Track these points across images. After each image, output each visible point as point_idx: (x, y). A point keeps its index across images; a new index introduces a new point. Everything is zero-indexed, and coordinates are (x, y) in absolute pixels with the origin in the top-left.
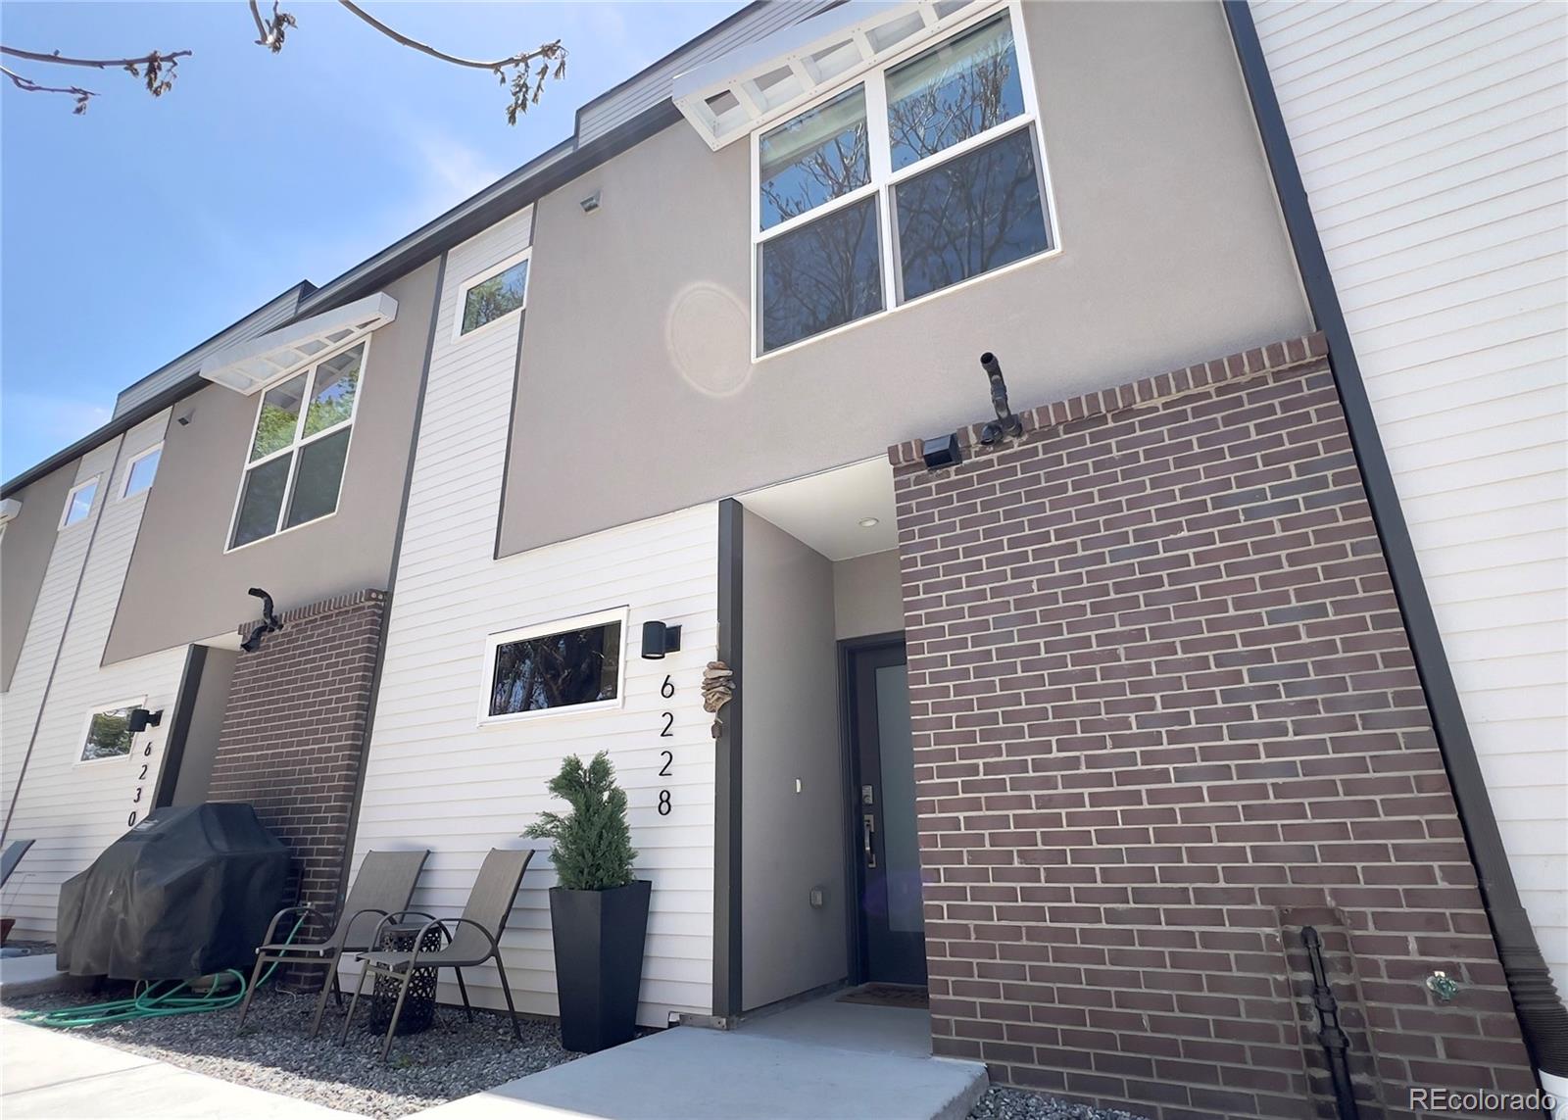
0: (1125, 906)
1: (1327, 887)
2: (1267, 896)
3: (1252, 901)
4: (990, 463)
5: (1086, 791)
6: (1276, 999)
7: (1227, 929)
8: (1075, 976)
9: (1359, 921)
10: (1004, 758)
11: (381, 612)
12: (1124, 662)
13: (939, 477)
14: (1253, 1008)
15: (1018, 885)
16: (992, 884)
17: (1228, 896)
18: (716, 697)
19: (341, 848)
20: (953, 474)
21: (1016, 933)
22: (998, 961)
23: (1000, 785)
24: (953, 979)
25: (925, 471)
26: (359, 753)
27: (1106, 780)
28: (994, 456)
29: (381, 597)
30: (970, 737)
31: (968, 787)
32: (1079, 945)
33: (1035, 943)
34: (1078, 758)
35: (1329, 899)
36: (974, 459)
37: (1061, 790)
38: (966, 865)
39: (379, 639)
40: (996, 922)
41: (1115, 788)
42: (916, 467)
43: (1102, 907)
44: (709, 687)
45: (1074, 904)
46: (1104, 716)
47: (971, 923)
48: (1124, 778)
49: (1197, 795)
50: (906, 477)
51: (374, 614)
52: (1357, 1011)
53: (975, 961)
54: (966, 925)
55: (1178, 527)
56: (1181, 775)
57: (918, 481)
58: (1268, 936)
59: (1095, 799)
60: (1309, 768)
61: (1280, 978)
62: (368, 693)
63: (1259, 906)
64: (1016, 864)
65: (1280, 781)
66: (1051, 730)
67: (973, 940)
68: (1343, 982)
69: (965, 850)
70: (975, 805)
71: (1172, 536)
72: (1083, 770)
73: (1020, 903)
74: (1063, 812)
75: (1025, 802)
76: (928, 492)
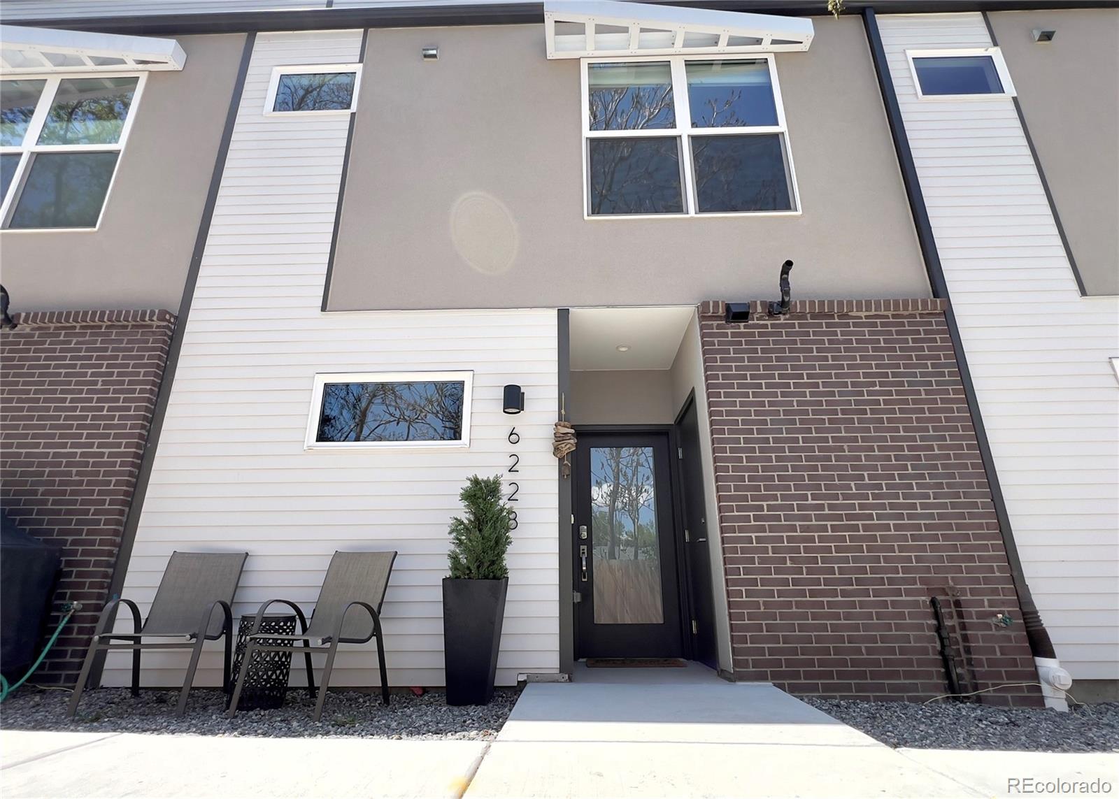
0: (851, 587)
1: (949, 576)
2: (923, 581)
3: (915, 583)
4: (766, 326)
5: (829, 523)
6: (927, 633)
7: (904, 598)
8: (824, 627)
9: (963, 592)
10: (779, 502)
11: (171, 334)
12: (847, 453)
13: (733, 327)
14: (918, 639)
15: (790, 577)
16: (774, 576)
17: (904, 581)
18: (568, 446)
19: (116, 550)
20: (742, 327)
21: (789, 605)
22: (778, 622)
23: (778, 518)
24: (750, 634)
25: (724, 322)
26: (139, 461)
27: (839, 518)
28: (769, 323)
29: (172, 320)
30: (758, 488)
31: (757, 518)
32: (826, 610)
33: (801, 610)
34: (824, 504)
35: (950, 581)
36: (756, 322)
37: (814, 522)
38: (757, 565)
39: (167, 358)
40: (776, 599)
41: (845, 522)
42: (719, 318)
43: (839, 588)
44: (559, 439)
45: (823, 587)
46: (837, 482)
47: (761, 600)
48: (849, 517)
49: (887, 527)
50: (710, 323)
51: (166, 334)
52: (956, 638)
53: (764, 622)
54: (758, 601)
55: (874, 384)
56: (879, 517)
57: (719, 327)
58: (923, 601)
59: (834, 528)
60: (941, 516)
61: (929, 622)
62: (153, 407)
63: (918, 586)
64: (789, 564)
65: (927, 522)
66: (808, 487)
67: (762, 610)
68: (949, 624)
69: (756, 556)
70: (762, 529)
71: (871, 388)
72: (827, 512)
73: (791, 587)
74: (816, 534)
75: (793, 528)
76: (726, 335)
